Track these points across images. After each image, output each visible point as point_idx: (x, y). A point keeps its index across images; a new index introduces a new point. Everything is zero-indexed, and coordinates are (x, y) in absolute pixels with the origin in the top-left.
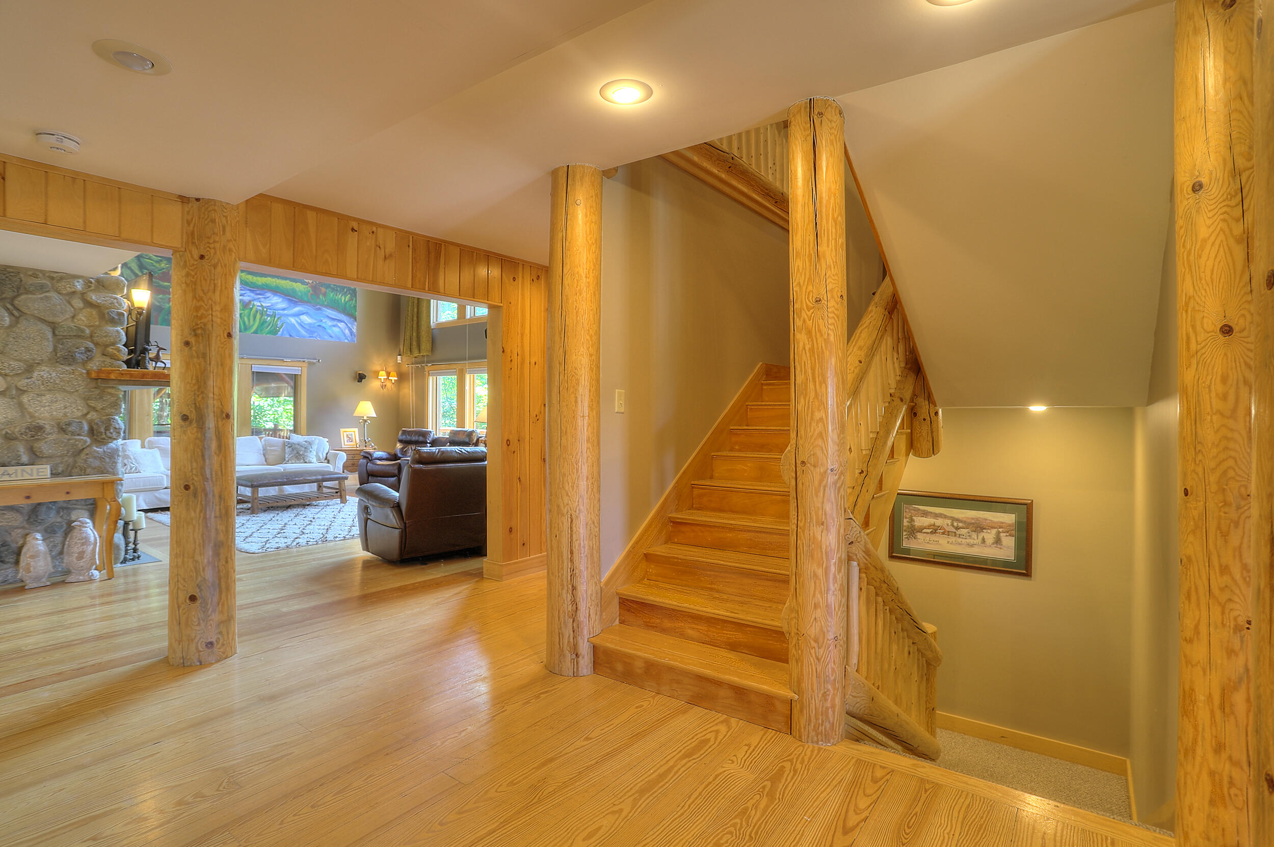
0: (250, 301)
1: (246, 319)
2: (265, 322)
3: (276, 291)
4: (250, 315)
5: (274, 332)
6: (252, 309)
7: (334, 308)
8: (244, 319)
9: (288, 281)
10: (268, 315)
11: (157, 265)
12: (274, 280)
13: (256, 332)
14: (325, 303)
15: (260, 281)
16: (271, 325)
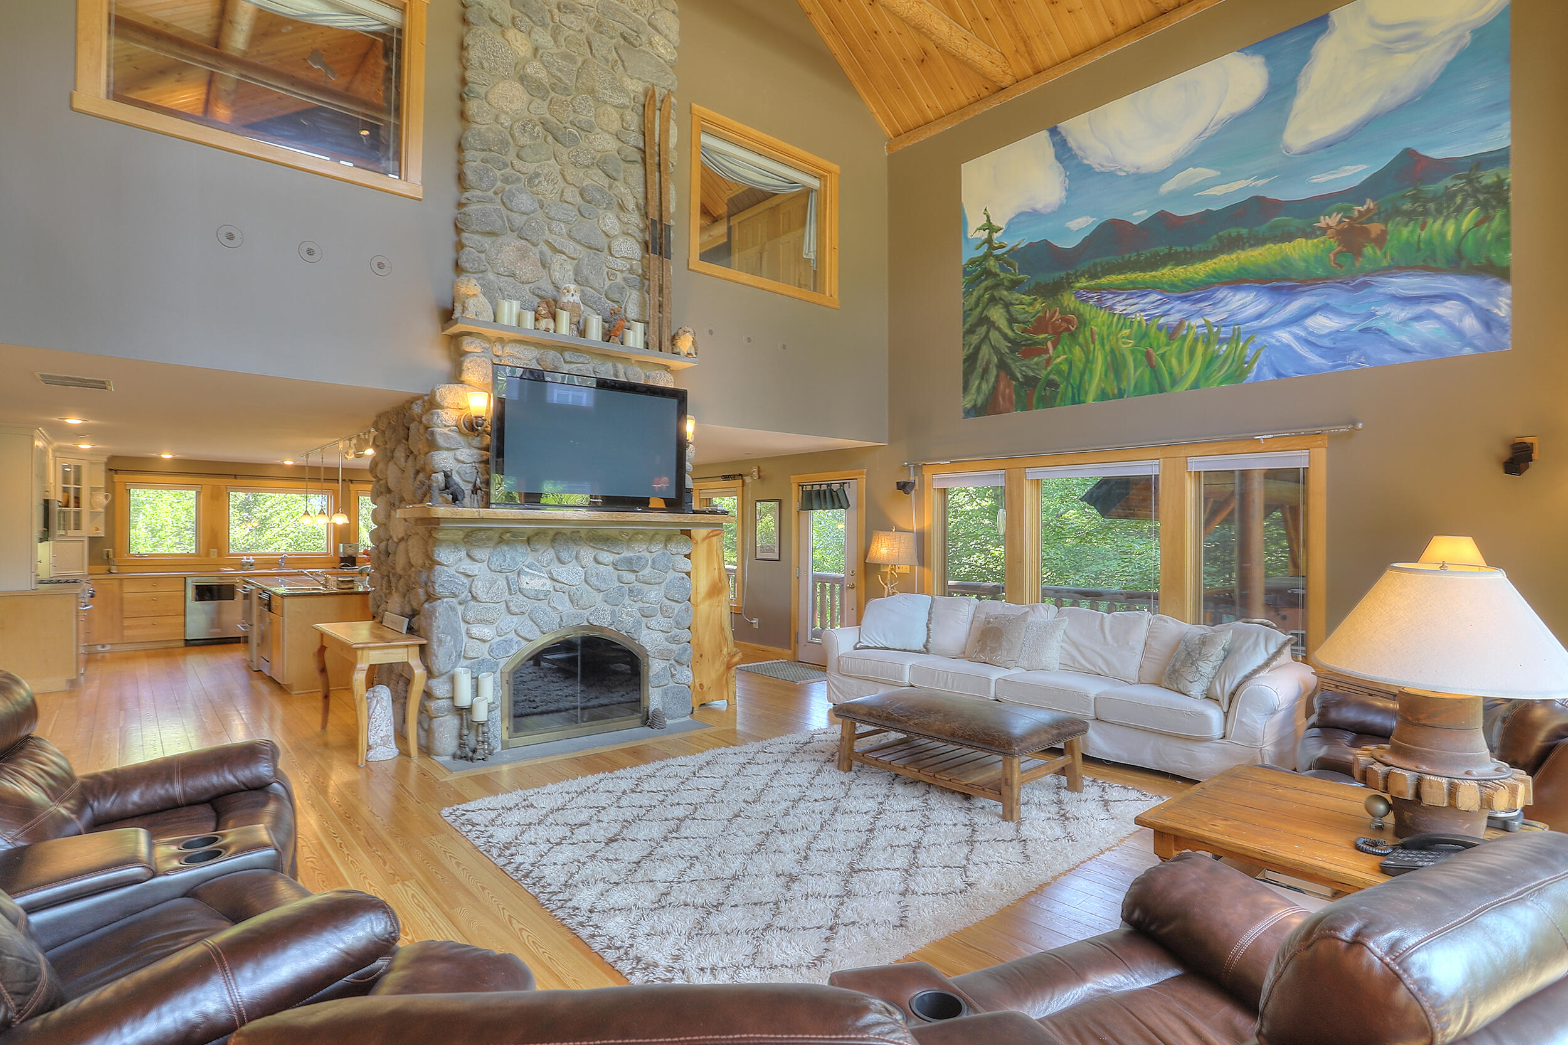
0: (1181, 323)
1: (1174, 362)
2: (1215, 357)
3: (1237, 281)
4: (1180, 352)
5: (1238, 374)
6: (1185, 337)
7: (1414, 268)
8: (1170, 363)
9: (1268, 246)
10: (1221, 341)
11: (1030, 309)
12: (1234, 256)
13: (1195, 385)
14: (1385, 264)
15: (1200, 270)
16: (1230, 361)
